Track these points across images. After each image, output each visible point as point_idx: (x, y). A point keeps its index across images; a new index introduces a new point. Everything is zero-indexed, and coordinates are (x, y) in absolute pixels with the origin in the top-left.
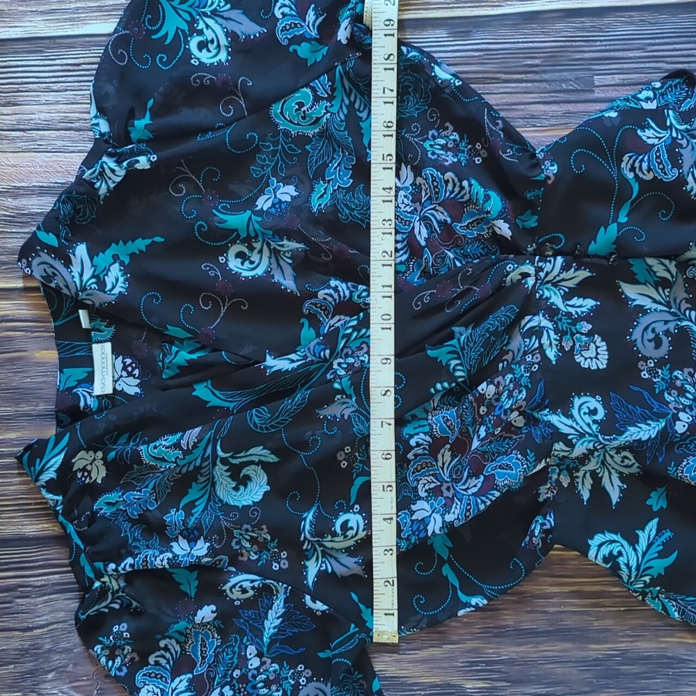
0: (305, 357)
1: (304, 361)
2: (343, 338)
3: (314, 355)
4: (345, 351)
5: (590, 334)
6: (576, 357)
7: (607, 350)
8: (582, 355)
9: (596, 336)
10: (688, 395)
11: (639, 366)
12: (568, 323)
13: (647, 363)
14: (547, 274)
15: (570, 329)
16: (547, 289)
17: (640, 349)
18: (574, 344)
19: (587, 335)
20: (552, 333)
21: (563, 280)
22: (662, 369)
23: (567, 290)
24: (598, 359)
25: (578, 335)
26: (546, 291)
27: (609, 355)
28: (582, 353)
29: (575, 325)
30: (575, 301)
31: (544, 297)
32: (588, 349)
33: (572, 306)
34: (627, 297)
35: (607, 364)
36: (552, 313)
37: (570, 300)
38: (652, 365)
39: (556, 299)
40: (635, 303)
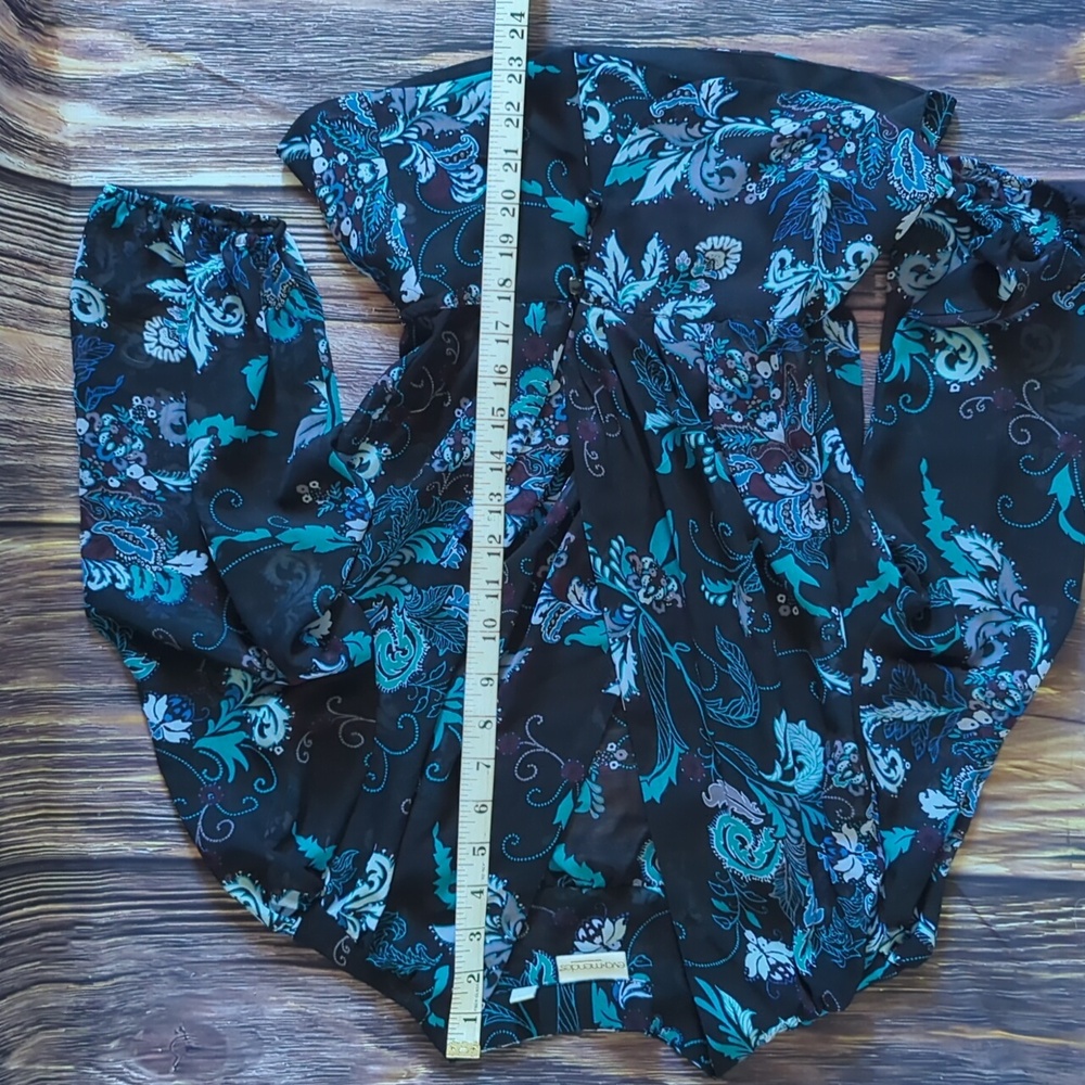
0: (624, 640)
1: (629, 642)
2: (613, 582)
3: (626, 626)
4: (631, 583)
5: (694, 256)
6: (721, 278)
7: (719, 237)
8: (720, 269)
9: (697, 248)
10: (806, 149)
11: (751, 202)
12: (674, 280)
13: (748, 192)
14: (605, 293)
15: (682, 279)
16: (624, 298)
17: (729, 197)
18: (704, 277)
19: (694, 259)
20: (682, 304)
21: (616, 273)
22: (763, 174)
23: (630, 272)
24: (729, 250)
25: (692, 271)
26: (627, 300)
27: (725, 235)
28: (716, 268)
29: (679, 273)
30: (646, 264)
31: (634, 303)
32: (713, 260)
33: (652, 270)
34: (658, 198)
35: (737, 240)
36: (655, 298)
37: (643, 271)
38: (754, 185)
39: (640, 288)
40: (669, 189)
